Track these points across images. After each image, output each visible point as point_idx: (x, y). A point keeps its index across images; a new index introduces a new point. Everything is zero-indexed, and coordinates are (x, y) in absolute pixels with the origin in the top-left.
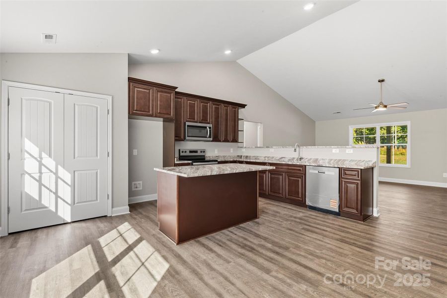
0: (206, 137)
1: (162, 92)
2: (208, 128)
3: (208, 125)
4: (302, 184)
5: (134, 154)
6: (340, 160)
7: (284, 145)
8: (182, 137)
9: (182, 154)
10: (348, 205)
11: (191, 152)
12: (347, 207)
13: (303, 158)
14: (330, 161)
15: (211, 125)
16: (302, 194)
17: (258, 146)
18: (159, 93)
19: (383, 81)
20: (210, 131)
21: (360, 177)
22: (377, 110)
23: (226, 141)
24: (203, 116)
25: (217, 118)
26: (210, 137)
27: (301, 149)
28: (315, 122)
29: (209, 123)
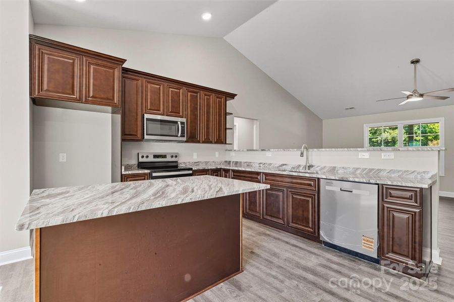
0: (177, 136)
1: (96, 65)
2: (179, 123)
3: (179, 120)
4: (313, 207)
5: (61, 160)
6: (371, 170)
7: (286, 147)
8: (139, 135)
9: (141, 160)
10: (395, 249)
11: (155, 156)
12: (393, 252)
13: (313, 166)
14: (355, 171)
15: (184, 120)
16: (314, 223)
17: (255, 149)
18: (92, 67)
19: (417, 61)
20: (183, 128)
21: (418, 202)
22: (409, 100)
23: (208, 141)
24: (172, 107)
25: (194, 109)
26: (182, 136)
27: (310, 153)
28: (322, 120)
29: (182, 117)
